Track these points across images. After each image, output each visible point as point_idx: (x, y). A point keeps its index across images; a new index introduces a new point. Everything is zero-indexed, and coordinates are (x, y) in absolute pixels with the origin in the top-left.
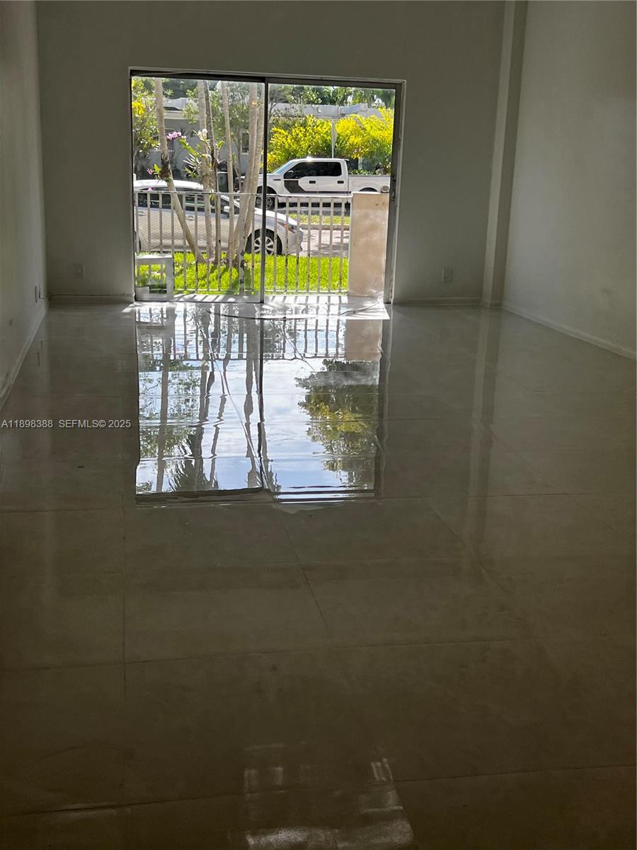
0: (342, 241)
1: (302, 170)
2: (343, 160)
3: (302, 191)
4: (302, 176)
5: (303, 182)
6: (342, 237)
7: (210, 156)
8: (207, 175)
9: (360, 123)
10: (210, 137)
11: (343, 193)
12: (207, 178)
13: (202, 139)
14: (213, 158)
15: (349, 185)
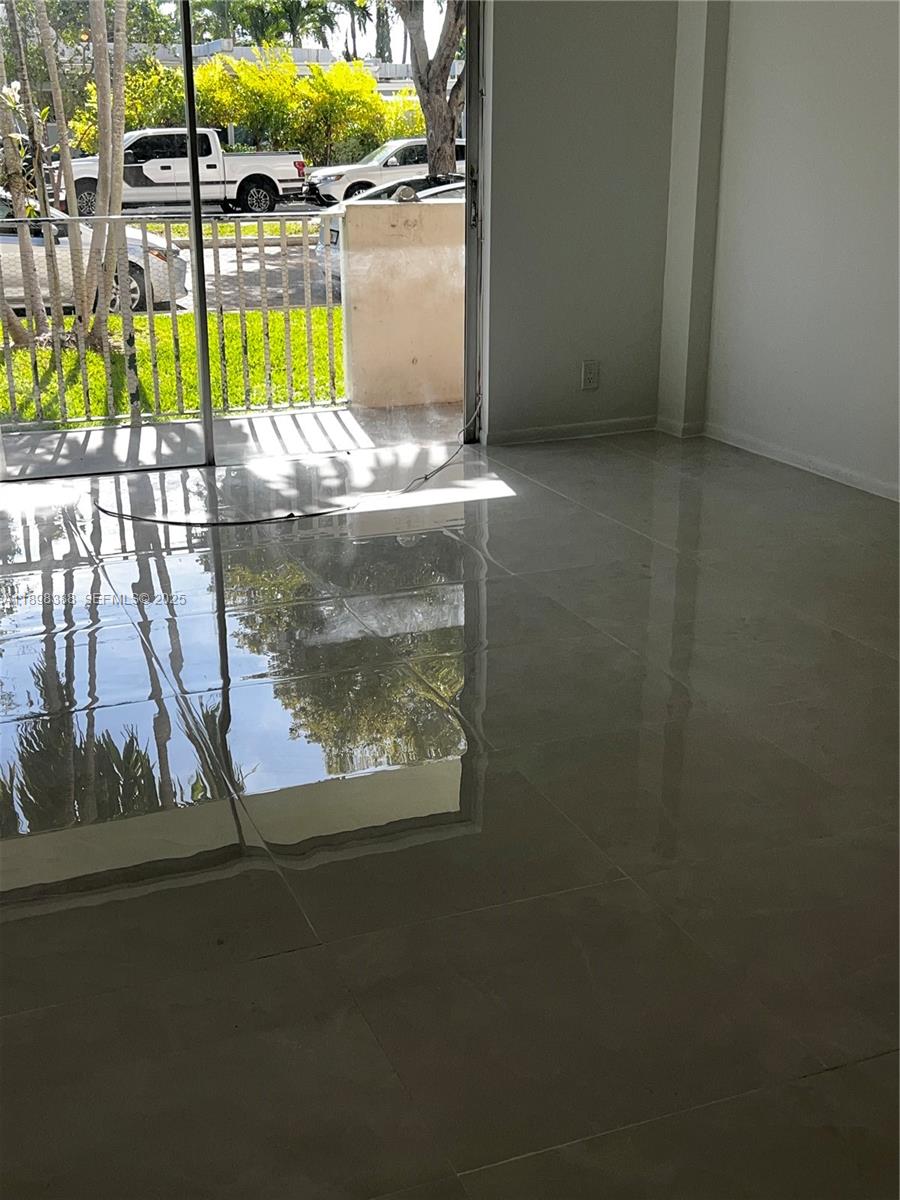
0: (240, 267)
1: (144, 150)
2: (211, 130)
3: (148, 182)
4: (150, 159)
5: (151, 168)
6: (239, 262)
7: (27, 138)
8: (17, 173)
9: (230, 69)
10: (24, 100)
11: (218, 183)
12: (17, 179)
13: (9, 104)
14: (34, 142)
15: (226, 170)
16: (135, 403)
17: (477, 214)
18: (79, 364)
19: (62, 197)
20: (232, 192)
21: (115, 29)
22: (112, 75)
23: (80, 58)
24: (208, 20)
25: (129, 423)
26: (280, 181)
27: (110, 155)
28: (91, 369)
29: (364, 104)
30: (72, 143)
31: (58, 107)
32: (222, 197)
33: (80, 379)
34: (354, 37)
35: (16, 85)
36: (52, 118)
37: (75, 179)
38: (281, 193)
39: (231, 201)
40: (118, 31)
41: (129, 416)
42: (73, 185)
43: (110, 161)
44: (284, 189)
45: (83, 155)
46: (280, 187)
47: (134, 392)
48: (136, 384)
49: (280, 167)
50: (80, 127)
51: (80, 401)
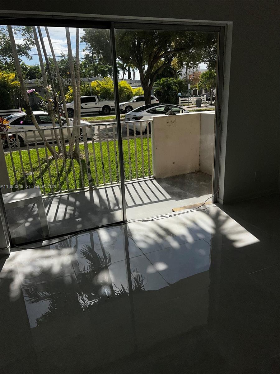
2: (95, 96)
3: (83, 108)
4: (83, 103)
5: (84, 105)
7: (54, 100)
8: (52, 110)
9: (99, 83)
10: (53, 90)
11: (97, 108)
12: (52, 112)
13: (48, 91)
14: (56, 102)
15: (99, 104)
16: (91, 183)
17: (220, 122)
18: (71, 165)
19: (64, 112)
20: (101, 109)
21: (77, 69)
22: (76, 82)
23: (67, 81)
24: (93, 73)
25: (89, 189)
26: (111, 106)
27: (77, 104)
28: (75, 166)
29: (128, 89)
30: (66, 100)
31: (62, 92)
32: (99, 110)
33: (72, 169)
34: (123, 75)
35: (50, 85)
36: (60, 95)
37: (67, 108)
38: (111, 109)
39: (101, 111)
40: (78, 69)
41: (88, 187)
42: (67, 110)
43: (77, 106)
44: (112, 108)
45: (68, 103)
46: (111, 108)
47: (90, 180)
48: (91, 177)
49: (111, 104)
50: (67, 96)
51: (73, 179)
